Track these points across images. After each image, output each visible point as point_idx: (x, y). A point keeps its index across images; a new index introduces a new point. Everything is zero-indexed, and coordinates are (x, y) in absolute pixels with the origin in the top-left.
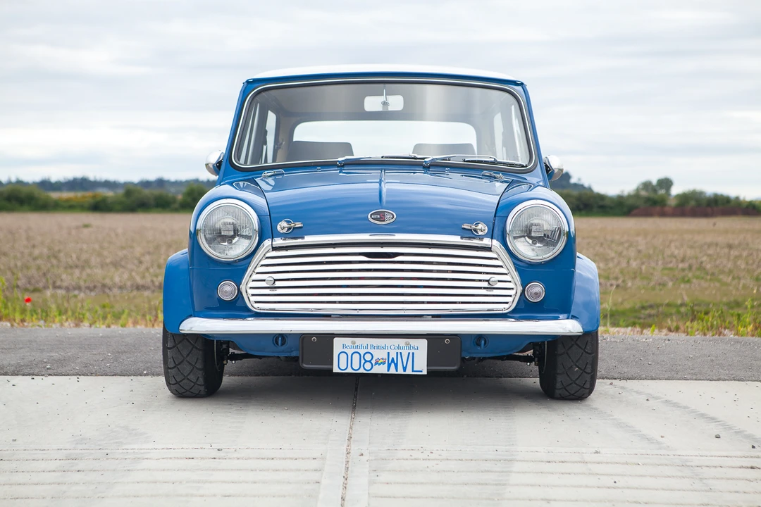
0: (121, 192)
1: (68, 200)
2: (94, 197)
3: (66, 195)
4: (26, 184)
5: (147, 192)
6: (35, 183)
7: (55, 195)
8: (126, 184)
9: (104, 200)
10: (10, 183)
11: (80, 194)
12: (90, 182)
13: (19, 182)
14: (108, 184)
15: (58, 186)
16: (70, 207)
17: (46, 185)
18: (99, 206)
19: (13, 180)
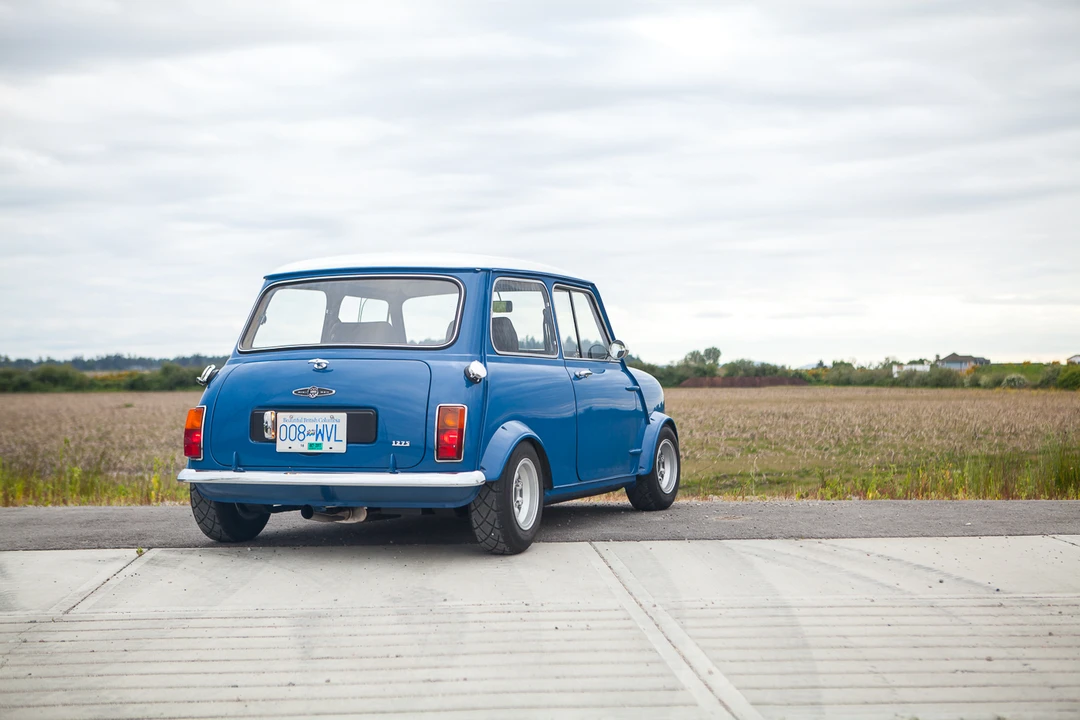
0: (157, 370)
1: (103, 379)
2: (131, 375)
3: (101, 374)
4: (58, 363)
5: (185, 369)
6: (66, 362)
7: (89, 374)
8: (161, 362)
9: (142, 378)
10: (40, 362)
11: (115, 373)
12: (125, 359)
13: (50, 361)
14: (143, 362)
15: (91, 365)
16: (106, 386)
17: (78, 363)
18: (137, 385)
19: (45, 359)
